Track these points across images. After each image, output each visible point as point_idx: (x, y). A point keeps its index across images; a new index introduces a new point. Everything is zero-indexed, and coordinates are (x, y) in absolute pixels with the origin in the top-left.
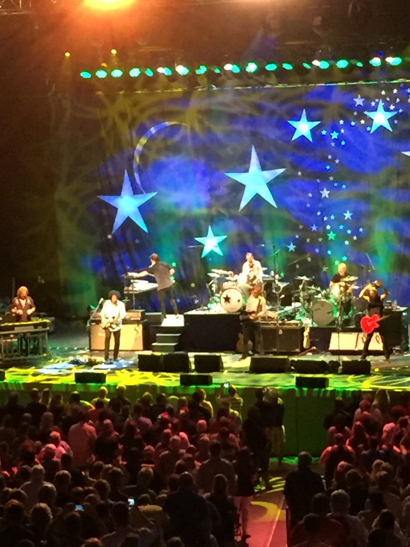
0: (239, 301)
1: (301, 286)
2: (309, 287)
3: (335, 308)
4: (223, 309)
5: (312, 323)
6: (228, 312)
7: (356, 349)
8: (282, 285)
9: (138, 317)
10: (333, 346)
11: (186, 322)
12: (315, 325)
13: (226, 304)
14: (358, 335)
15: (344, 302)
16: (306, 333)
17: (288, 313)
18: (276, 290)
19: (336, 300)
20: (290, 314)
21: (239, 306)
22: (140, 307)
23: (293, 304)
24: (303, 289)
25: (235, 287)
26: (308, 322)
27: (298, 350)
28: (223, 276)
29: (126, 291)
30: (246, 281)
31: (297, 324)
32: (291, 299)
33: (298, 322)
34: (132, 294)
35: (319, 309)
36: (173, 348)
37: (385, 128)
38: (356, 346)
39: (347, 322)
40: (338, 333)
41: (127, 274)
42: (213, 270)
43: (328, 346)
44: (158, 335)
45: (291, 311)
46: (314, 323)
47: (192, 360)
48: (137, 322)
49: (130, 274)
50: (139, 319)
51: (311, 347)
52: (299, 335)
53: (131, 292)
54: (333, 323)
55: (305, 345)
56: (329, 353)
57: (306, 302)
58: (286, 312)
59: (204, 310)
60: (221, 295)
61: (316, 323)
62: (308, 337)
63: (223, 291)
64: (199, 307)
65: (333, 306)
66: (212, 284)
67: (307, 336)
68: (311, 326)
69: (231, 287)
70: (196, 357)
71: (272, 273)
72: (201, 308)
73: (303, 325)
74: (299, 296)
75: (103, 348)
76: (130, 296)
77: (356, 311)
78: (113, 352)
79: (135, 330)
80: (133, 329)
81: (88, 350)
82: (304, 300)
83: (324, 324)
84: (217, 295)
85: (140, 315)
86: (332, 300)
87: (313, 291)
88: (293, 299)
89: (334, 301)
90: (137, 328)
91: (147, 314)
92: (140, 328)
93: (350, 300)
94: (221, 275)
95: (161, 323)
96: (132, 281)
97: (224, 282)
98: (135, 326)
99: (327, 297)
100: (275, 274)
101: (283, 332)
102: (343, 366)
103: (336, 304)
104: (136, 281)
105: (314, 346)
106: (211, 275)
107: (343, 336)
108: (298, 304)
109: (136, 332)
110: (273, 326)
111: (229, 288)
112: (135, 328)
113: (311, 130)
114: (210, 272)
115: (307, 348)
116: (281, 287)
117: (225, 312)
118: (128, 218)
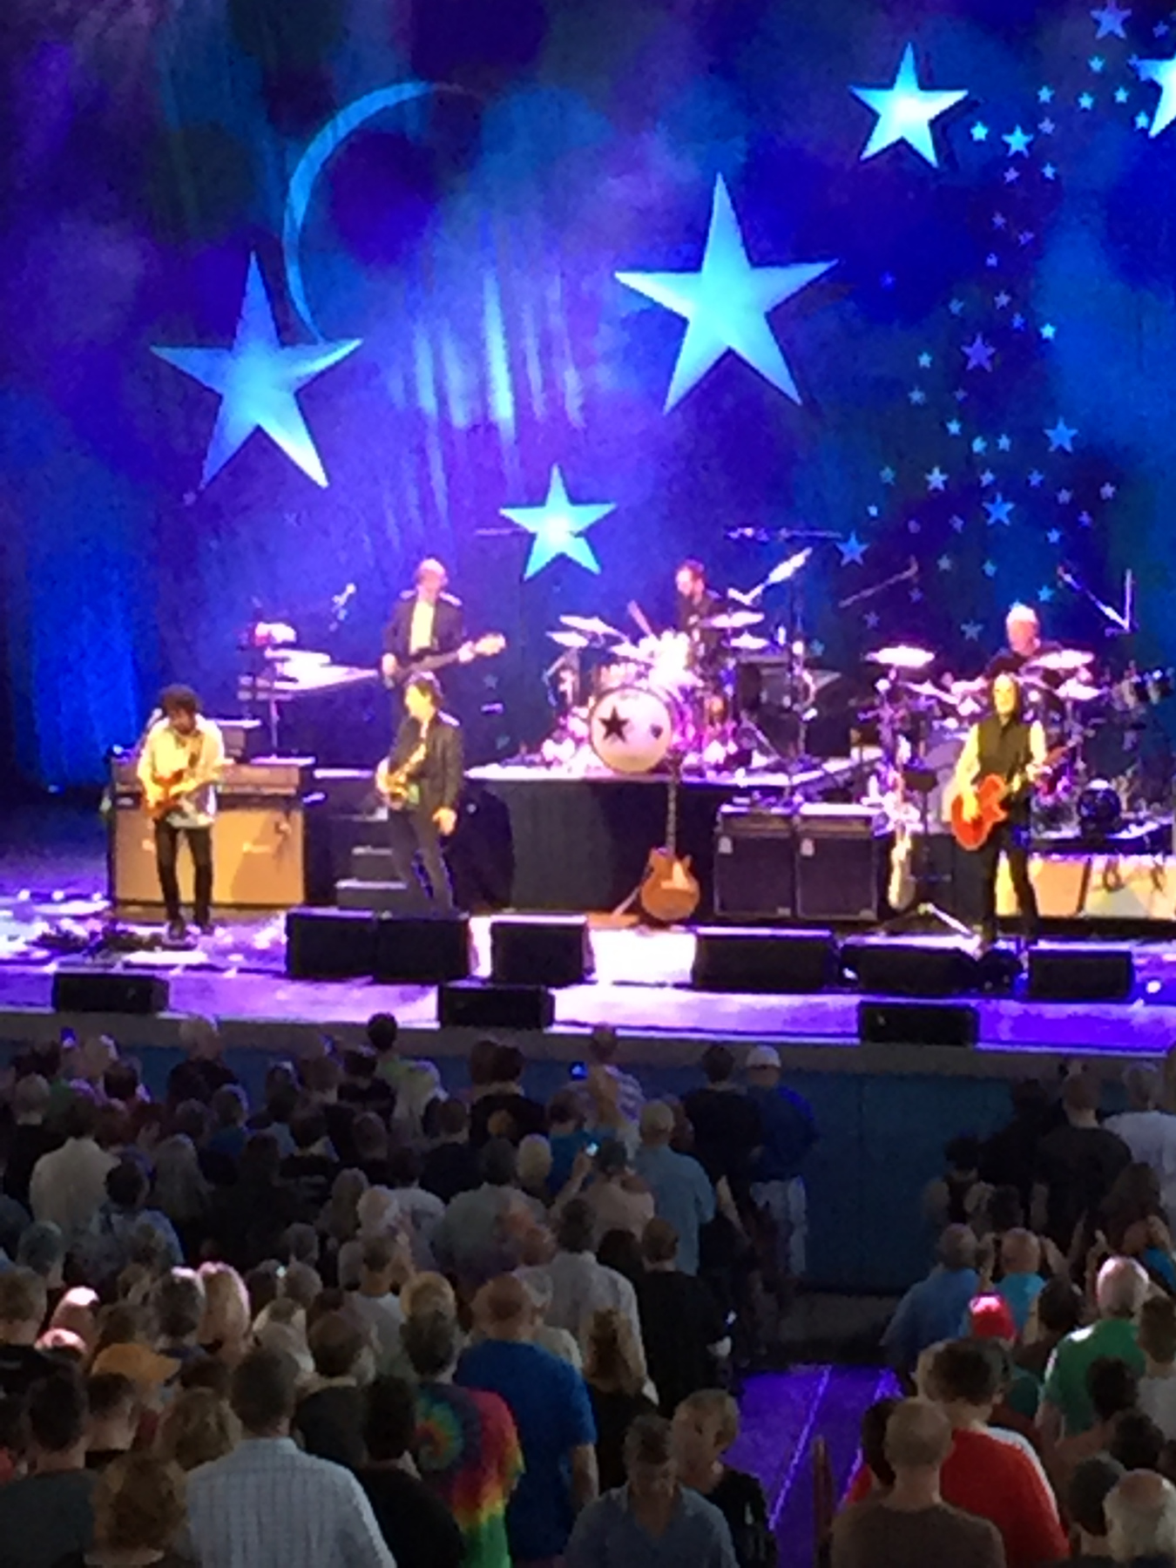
0: (657, 732)
4: (600, 764)
5: (923, 819)
7: (1082, 915)
8: (815, 681)
9: (286, 787)
12: (933, 827)
13: (612, 743)
14: (1088, 865)
16: (900, 852)
17: (836, 782)
18: (793, 696)
20: (841, 784)
21: (657, 751)
22: (295, 749)
23: (855, 752)
24: (893, 696)
25: (642, 683)
26: (905, 816)
27: (869, 914)
28: (603, 641)
29: (245, 690)
32: (847, 733)
34: (266, 703)
38: (1081, 905)
41: (253, 631)
42: (566, 620)
44: (359, 851)
45: (847, 775)
46: (928, 821)
47: (482, 940)
48: (285, 803)
50: (291, 791)
52: (875, 860)
53: (262, 696)
58: (827, 775)
59: (531, 764)
60: (592, 712)
62: (908, 869)
63: (601, 696)
64: (511, 756)
66: (563, 668)
67: (902, 864)
68: (919, 828)
69: (628, 682)
70: (496, 929)
71: (781, 635)
72: (518, 758)
73: (890, 827)
80: (272, 827)
81: (106, 904)
82: (895, 733)
84: (576, 710)
85: (295, 775)
87: (923, 702)
88: (855, 734)
90: (284, 826)
91: (320, 774)
92: (294, 826)
94: (594, 637)
95: (371, 811)
96: (270, 654)
97: (606, 663)
98: (278, 816)
100: (790, 639)
101: (817, 847)
102: (1031, 968)
104: (282, 653)
105: (926, 900)
106: (560, 638)
109: (280, 838)
110: (778, 825)
111: (624, 686)
112: (277, 826)
113: (933, 124)
114: (553, 629)
115: (902, 906)
116: (813, 689)
117: (606, 774)
118: (259, 430)
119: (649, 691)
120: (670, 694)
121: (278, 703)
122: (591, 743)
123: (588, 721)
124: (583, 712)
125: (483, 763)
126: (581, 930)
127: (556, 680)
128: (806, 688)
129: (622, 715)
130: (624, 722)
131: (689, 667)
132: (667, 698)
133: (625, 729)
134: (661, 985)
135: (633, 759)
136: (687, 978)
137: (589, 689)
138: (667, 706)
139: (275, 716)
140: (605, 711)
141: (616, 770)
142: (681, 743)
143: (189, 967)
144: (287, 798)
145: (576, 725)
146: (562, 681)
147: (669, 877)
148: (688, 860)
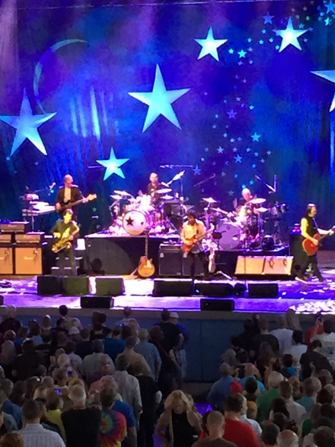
0: (142, 223)
1: (206, 209)
2: (216, 209)
3: (241, 231)
4: (126, 232)
7: (263, 273)
8: (187, 207)
9: (37, 240)
10: (239, 270)
11: (86, 246)
13: (129, 226)
14: (265, 259)
15: (251, 225)
16: (211, 257)
19: (242, 223)
21: (142, 229)
22: (39, 230)
25: (138, 209)
35: (225, 232)
37: (294, 47)
39: (254, 246)
40: (245, 257)
42: (115, 192)
43: (234, 270)
46: (220, 247)
47: (93, 283)
48: (36, 245)
51: (216, 271)
53: (29, 215)
54: (239, 247)
56: (235, 278)
59: (106, 233)
60: (123, 217)
63: (126, 213)
65: (239, 228)
66: (115, 205)
67: (212, 260)
69: (134, 209)
70: (97, 280)
71: (177, 195)
72: (103, 231)
76: (29, 218)
77: (264, 234)
83: (230, 248)
84: (119, 217)
85: (39, 237)
90: (36, 252)
92: (39, 252)
94: (124, 197)
96: (31, 202)
97: (127, 204)
98: (34, 249)
99: (233, 219)
104: (34, 202)
105: (219, 270)
106: (114, 197)
107: (249, 259)
109: (35, 255)
110: (177, 249)
111: (132, 210)
112: (34, 252)
113: (218, 49)
114: (112, 195)
115: (213, 271)
116: (186, 210)
117: (128, 235)
118: (27, 139)
119: (139, 212)
120: (146, 212)
121: (34, 217)
122: (123, 227)
123: (122, 220)
124: (121, 218)
125: (93, 233)
126: (121, 280)
127: (113, 209)
128: (184, 210)
129: (132, 219)
130: (132, 221)
131: (151, 205)
132: (145, 214)
133: (132, 223)
134: (144, 295)
135: (135, 231)
136: (151, 293)
137: (122, 211)
138: (145, 216)
139: (33, 221)
140: (127, 217)
141: (130, 234)
142: (149, 226)
143: (9, 293)
144: (37, 243)
145: (118, 221)
146: (115, 209)
147: (146, 264)
148: (151, 259)
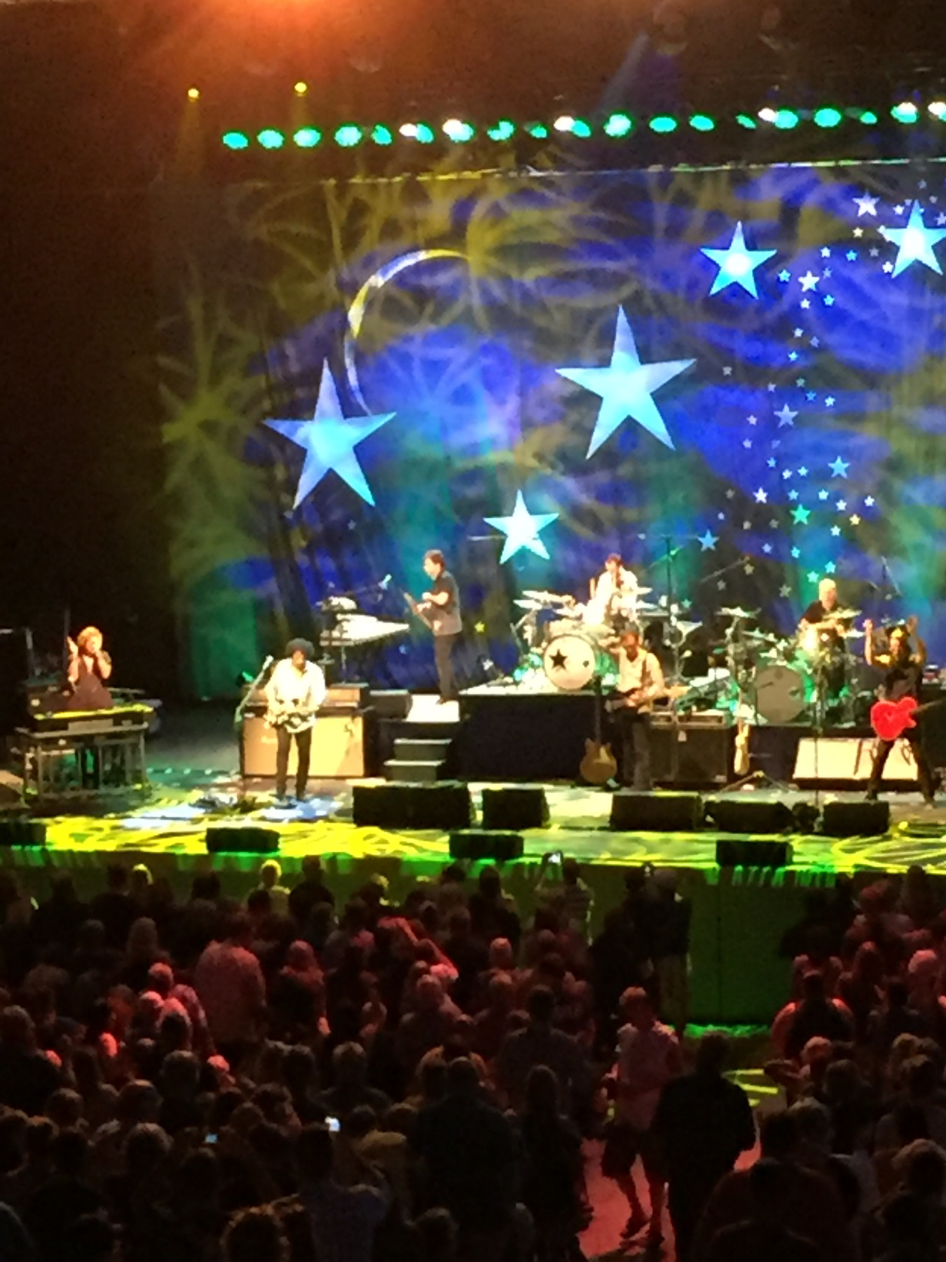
0: (586, 664)
1: (729, 631)
2: (751, 634)
3: (808, 683)
4: (549, 682)
5: (755, 716)
6: (561, 689)
7: (857, 777)
8: (685, 628)
9: (351, 701)
10: (803, 770)
11: (462, 713)
12: (762, 721)
13: (557, 670)
14: (860, 745)
15: (830, 668)
16: (741, 740)
17: (700, 694)
18: (673, 641)
19: (810, 664)
20: (703, 696)
21: (586, 675)
22: (357, 678)
23: (711, 671)
24: (735, 638)
25: (576, 632)
26: (745, 714)
27: (721, 778)
28: (550, 607)
29: (326, 639)
30: (603, 619)
31: (720, 719)
32: (706, 661)
33: (720, 713)
34: (338, 648)
35: (771, 684)
36: (434, 774)
37: (925, 266)
38: (856, 771)
39: (835, 714)
40: (815, 741)
41: (329, 602)
42: (526, 593)
43: (792, 771)
44: (398, 741)
45: (706, 689)
46: (759, 716)
47: (477, 799)
48: (351, 712)
49: (335, 601)
50: (355, 705)
51: (750, 773)
52: (726, 744)
53: (335, 643)
54: (802, 716)
55: (738, 766)
56: (794, 785)
57: (740, 667)
58: (695, 689)
59: (505, 685)
60: (545, 650)
61: (763, 715)
62: (746, 748)
63: (550, 641)
64: (495, 678)
65: (803, 676)
66: (524, 624)
67: (742, 747)
68: (753, 722)
69: (567, 632)
70: (486, 793)
71: (663, 601)
72: (498, 681)
73: (734, 722)
74: (726, 653)
75: (273, 770)
76: (334, 652)
77: (858, 689)
78: (294, 782)
79: (347, 729)
80: (343, 728)
81: (238, 777)
82: (737, 663)
83: (784, 720)
84: (534, 649)
85: (357, 695)
86: (801, 664)
87: (756, 643)
88: (711, 660)
89: (805, 666)
90: (351, 726)
91: (374, 693)
92: (357, 726)
93: (843, 664)
94: (545, 603)
95: (405, 716)
96: (339, 617)
97: (553, 620)
98: (347, 720)
99: (789, 655)
100: (670, 602)
101: (688, 737)
102: (825, 814)
103: (810, 671)
104: (349, 616)
105: (758, 769)
106: (521, 603)
107: (825, 745)
108: (722, 673)
109: (348, 734)
110: (663, 723)
111: (565, 635)
112: (346, 727)
113: (755, 271)
114: (519, 598)
115: (743, 773)
116: (685, 633)
117: (555, 691)
118: (331, 471)
119: (580, 637)
120: (593, 639)
121: (348, 649)
123: (541, 656)
124: (539, 651)
127: (521, 632)
129: (563, 653)
130: (564, 658)
132: (593, 643)
133: (565, 662)
134: (591, 829)
135: (569, 681)
136: (607, 823)
137: (542, 636)
138: (593, 647)
139: (344, 657)
140: (552, 650)
142: (601, 670)
143: (292, 821)
144: (352, 709)
146: (525, 632)
147: (598, 755)
